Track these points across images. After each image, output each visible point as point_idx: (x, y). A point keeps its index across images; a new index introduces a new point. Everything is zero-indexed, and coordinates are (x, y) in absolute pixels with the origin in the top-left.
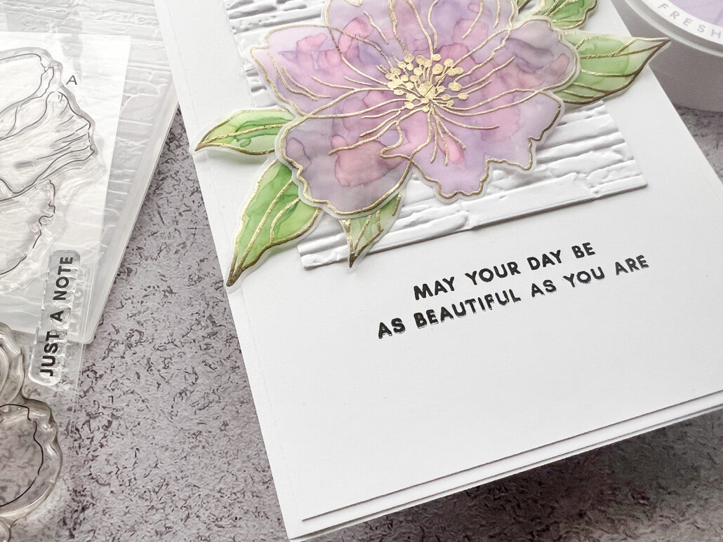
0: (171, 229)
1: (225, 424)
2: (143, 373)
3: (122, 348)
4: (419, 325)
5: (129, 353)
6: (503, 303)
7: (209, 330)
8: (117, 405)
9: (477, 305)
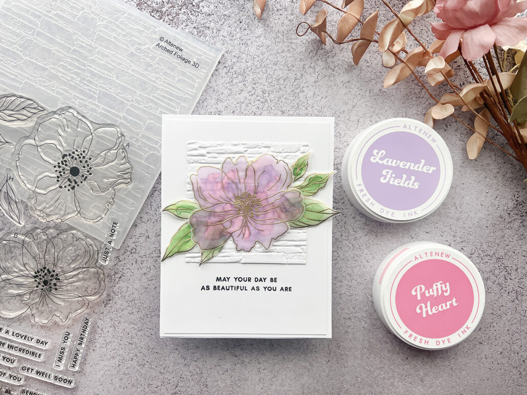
0: (154, 213)
1: (156, 287)
2: (134, 263)
3: (129, 253)
4: (214, 289)
5: (131, 255)
6: (242, 290)
7: (158, 255)
8: (124, 272)
9: (233, 288)
